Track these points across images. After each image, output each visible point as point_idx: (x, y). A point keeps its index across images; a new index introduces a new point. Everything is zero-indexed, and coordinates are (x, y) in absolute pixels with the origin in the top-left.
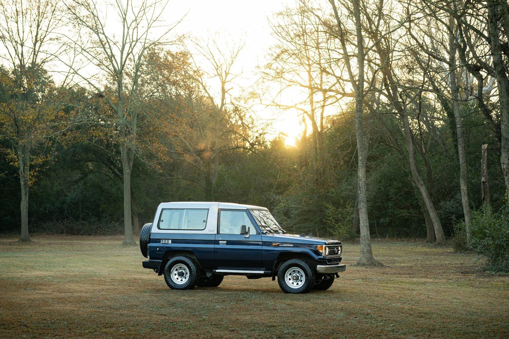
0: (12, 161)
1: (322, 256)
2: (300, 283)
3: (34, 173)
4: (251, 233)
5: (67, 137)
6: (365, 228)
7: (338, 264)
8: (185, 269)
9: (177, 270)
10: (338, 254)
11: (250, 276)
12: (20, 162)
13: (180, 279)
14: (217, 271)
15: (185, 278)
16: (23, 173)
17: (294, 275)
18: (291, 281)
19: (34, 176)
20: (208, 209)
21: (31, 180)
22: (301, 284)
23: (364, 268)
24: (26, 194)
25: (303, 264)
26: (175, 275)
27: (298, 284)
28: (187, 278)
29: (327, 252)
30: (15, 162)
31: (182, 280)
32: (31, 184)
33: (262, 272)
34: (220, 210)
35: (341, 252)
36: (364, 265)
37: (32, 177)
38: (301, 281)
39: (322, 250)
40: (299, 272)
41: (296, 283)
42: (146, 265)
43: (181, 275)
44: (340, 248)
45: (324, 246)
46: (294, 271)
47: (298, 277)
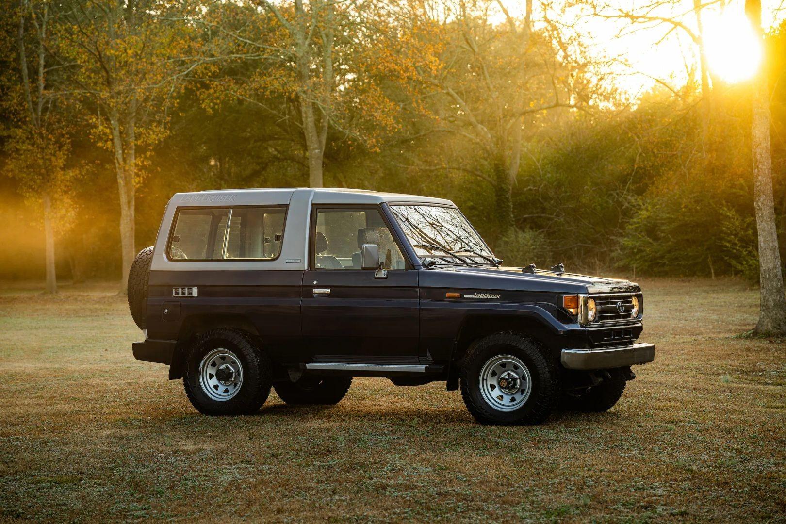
0: (100, 139)
1: (576, 322)
2: (519, 397)
3: (143, 162)
4: (394, 266)
5: (212, 91)
6: (769, 253)
7: (631, 343)
8: (233, 363)
9: (214, 364)
10: (629, 316)
11: (400, 379)
12: (117, 141)
13: (222, 388)
14: (309, 366)
15: (235, 385)
16: (122, 162)
17: (503, 376)
18: (496, 393)
19: (143, 168)
20: (287, 206)
21: (137, 175)
22: (521, 399)
23: (765, 343)
24: (129, 202)
25: (524, 345)
26: (211, 376)
27: (513, 400)
28: (239, 385)
29: (591, 314)
30: (106, 141)
31: (226, 391)
32: (139, 182)
33: (421, 368)
34: (317, 208)
35: (640, 310)
36: (768, 335)
37: (140, 170)
38: (523, 391)
39: (577, 307)
40: (516, 367)
41: (510, 398)
42: (141, 352)
43: (223, 376)
44: (635, 302)
45: (582, 296)
46: (503, 365)
47: (514, 380)
